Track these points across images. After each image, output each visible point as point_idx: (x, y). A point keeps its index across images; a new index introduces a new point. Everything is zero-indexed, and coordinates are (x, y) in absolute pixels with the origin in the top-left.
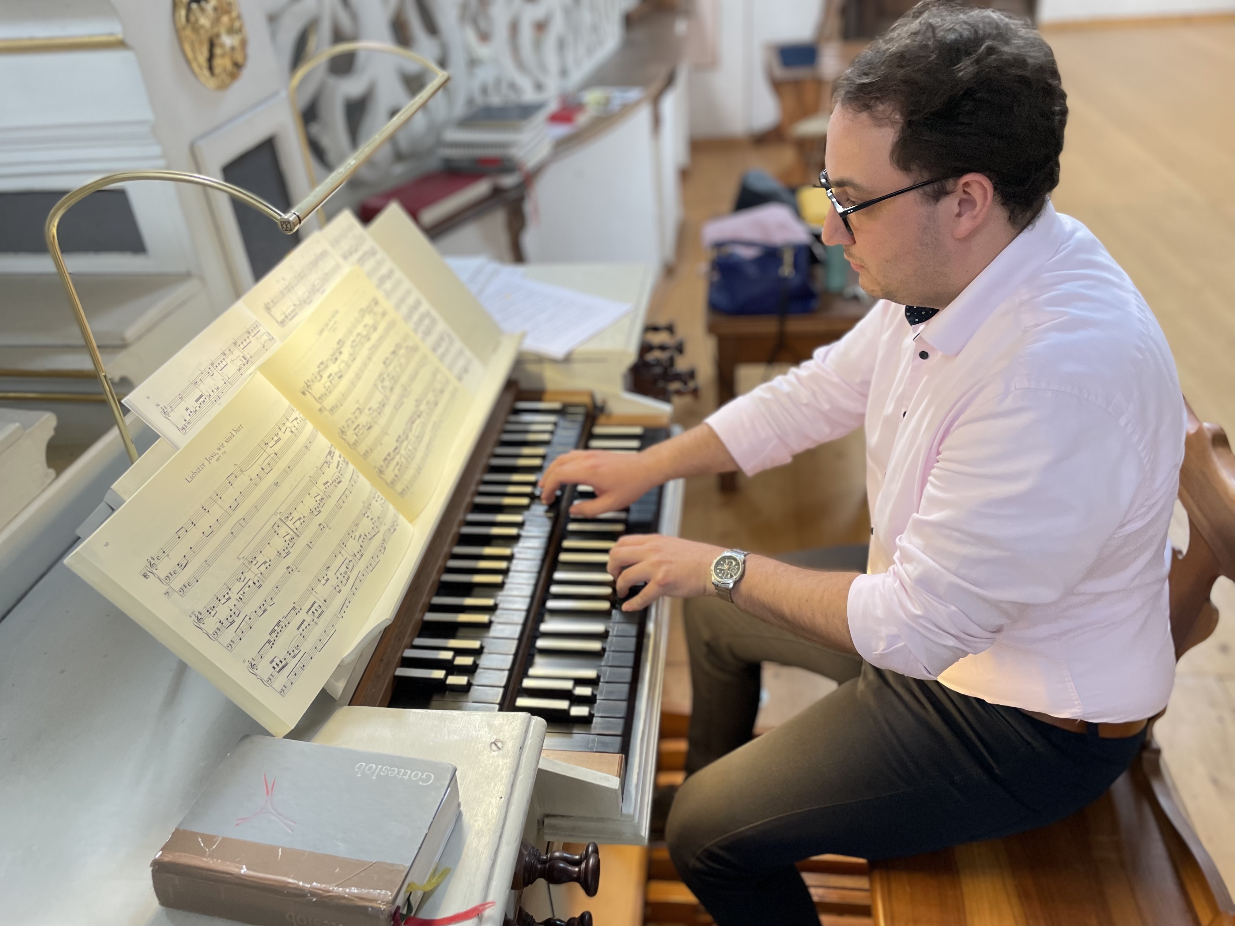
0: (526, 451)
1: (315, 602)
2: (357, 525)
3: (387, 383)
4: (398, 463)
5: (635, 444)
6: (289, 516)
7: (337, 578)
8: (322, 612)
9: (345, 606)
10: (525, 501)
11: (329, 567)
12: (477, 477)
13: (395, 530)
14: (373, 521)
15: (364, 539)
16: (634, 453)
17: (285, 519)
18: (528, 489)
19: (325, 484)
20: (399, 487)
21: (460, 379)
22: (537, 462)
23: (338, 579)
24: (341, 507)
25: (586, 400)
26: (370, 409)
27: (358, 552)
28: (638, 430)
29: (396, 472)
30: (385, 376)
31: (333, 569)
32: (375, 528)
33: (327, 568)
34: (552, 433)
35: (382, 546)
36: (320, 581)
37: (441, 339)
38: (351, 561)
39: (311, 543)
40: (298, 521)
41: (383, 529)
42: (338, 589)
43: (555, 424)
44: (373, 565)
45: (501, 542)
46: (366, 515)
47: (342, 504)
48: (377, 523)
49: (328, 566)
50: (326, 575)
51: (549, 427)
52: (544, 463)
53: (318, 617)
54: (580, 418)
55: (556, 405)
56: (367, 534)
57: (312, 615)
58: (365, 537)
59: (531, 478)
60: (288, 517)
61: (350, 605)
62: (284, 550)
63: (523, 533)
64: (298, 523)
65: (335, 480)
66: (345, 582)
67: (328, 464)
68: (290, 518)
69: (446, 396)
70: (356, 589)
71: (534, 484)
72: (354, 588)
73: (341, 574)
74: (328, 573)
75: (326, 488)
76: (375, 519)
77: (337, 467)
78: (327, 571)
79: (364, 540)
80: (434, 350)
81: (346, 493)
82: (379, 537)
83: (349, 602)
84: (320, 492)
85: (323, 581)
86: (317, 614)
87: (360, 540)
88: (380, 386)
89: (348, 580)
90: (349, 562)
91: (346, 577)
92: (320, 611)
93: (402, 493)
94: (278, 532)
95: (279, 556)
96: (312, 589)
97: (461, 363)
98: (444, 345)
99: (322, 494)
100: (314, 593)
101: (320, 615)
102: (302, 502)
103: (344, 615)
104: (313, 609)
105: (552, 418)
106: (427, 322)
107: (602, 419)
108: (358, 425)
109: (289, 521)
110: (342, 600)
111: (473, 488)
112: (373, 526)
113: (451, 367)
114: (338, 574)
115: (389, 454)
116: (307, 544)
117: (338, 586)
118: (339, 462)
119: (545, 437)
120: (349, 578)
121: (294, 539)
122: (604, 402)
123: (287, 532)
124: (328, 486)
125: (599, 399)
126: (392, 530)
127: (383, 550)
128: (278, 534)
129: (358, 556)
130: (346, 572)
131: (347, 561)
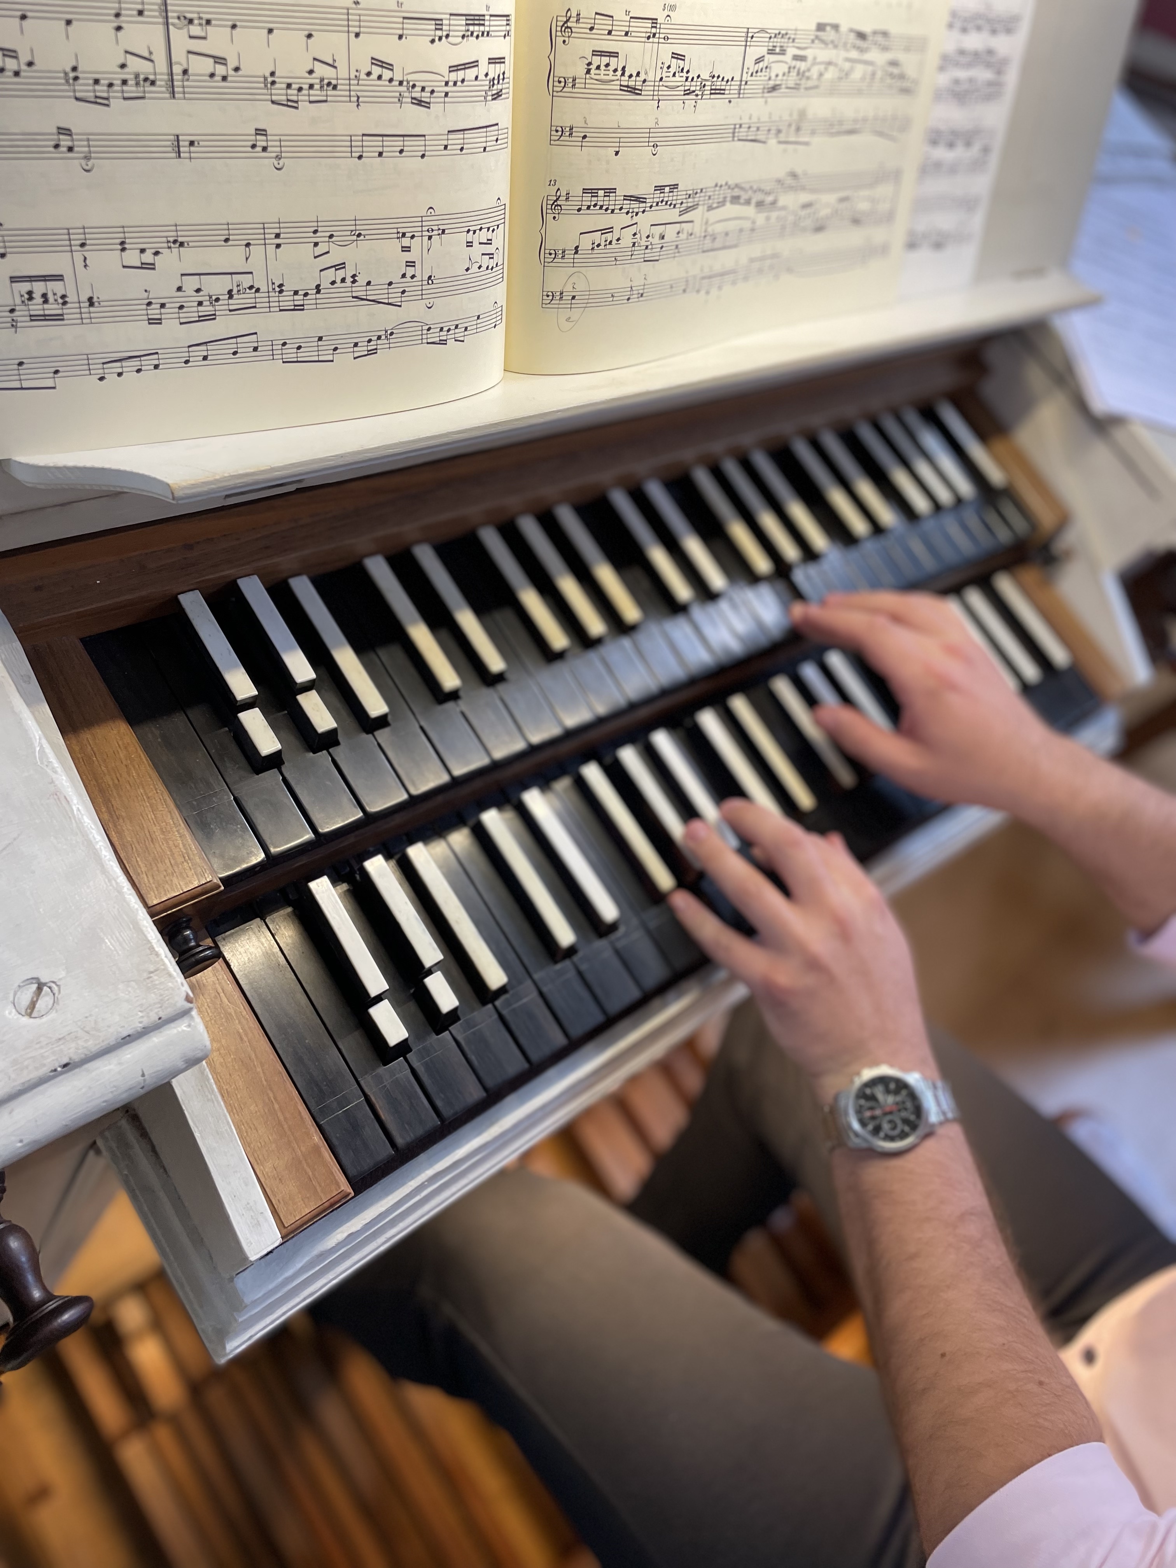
0: (867, 490)
1: (59, 278)
2: (359, 235)
3: (778, 67)
4: (610, 230)
5: (1030, 671)
6: (196, 22)
7: (179, 289)
8: (59, 317)
9: (135, 363)
10: (762, 564)
11: (182, 244)
12: (747, 439)
13: (443, 342)
14: (410, 271)
15: (343, 280)
16: (1011, 684)
17: (179, 18)
18: (790, 551)
19: (375, 61)
20: (558, 278)
21: (912, 245)
22: (858, 525)
23: (180, 294)
24: (360, 157)
25: (1046, 518)
26: (676, 56)
27: (296, 293)
28: (1059, 655)
29: (586, 243)
30: (791, 51)
31: (191, 259)
32: (396, 290)
33: (175, 242)
34: (937, 507)
35: (370, 341)
36: (123, 250)
37: (968, 137)
38: (258, 290)
39: (192, 143)
40: (211, 60)
41: (413, 310)
42: (154, 311)
43: (959, 501)
44: (302, 355)
45: (645, 583)
46: (406, 242)
47: (370, 153)
48: (413, 287)
49: (180, 239)
50: (157, 253)
51: (944, 496)
52: (867, 539)
53: (33, 318)
54: (1004, 536)
55: (995, 475)
56: (362, 280)
57: (22, 296)
58: (349, 280)
59: (818, 538)
60: (191, 21)
61: (149, 374)
62: (97, 82)
63: (697, 612)
64: (204, 66)
65: (414, 86)
66: (192, 312)
67: (439, 33)
68: (195, 30)
69: (855, 238)
70: (205, 358)
71: (810, 554)
72: (201, 351)
73: (198, 290)
74: (165, 251)
75: (369, 74)
76: (422, 272)
77: (454, 69)
78: (169, 248)
79: (338, 284)
80: (935, 138)
81: (409, 142)
82: (386, 317)
83: (156, 367)
84: (342, 64)
85: (132, 257)
86: (36, 307)
87: (330, 274)
88: (755, 52)
89: (202, 319)
90: (251, 288)
91: (207, 309)
92: (52, 308)
93: (552, 298)
94: (123, 25)
95: (67, 81)
96: (83, 245)
97: (945, 221)
98: (959, 153)
99: (343, 72)
100: (78, 258)
101: (45, 318)
102: (270, 31)
103: (111, 378)
104: (39, 288)
105: (965, 487)
106: (983, 75)
107: (1030, 575)
108: (615, 55)
109: (184, 32)
110: (139, 345)
111: (717, 447)
112: (396, 278)
113: (922, 205)
114: (191, 284)
115: (609, 191)
116: (178, 136)
117: (163, 306)
118: (474, 64)
119: (920, 503)
120: (212, 317)
121: (153, 88)
122: (1068, 555)
123: (151, 53)
124: (380, 77)
125: (1069, 539)
126: (434, 336)
127: (362, 350)
128: (119, 28)
129: (287, 300)
130: (217, 300)
131: (246, 281)
